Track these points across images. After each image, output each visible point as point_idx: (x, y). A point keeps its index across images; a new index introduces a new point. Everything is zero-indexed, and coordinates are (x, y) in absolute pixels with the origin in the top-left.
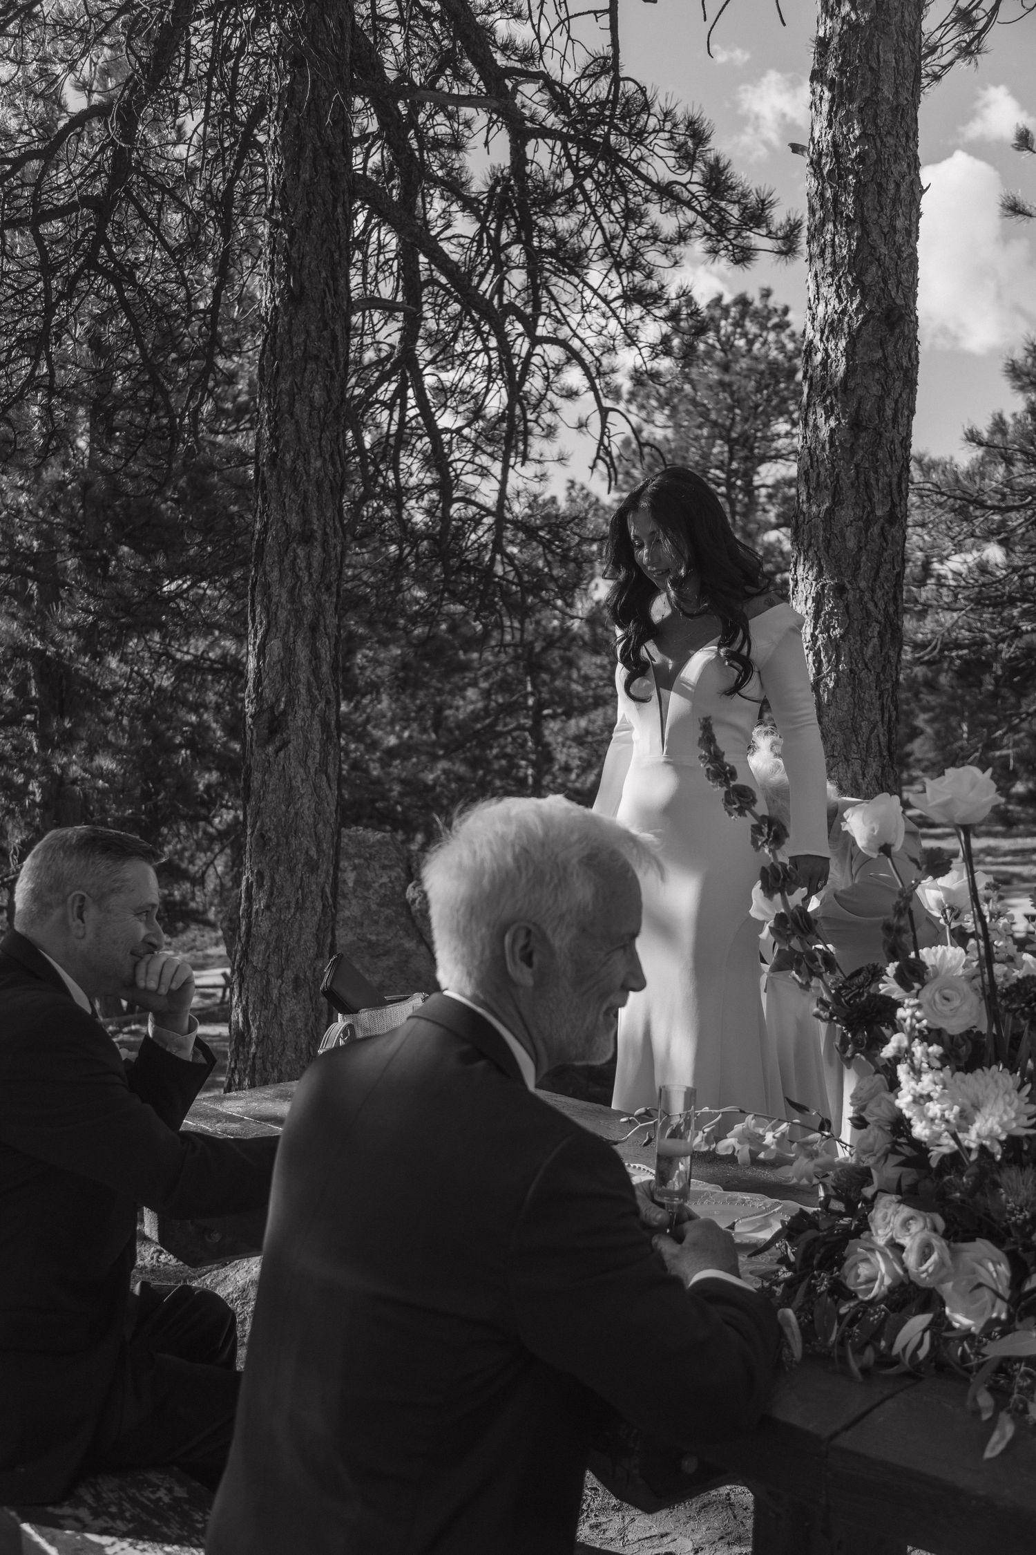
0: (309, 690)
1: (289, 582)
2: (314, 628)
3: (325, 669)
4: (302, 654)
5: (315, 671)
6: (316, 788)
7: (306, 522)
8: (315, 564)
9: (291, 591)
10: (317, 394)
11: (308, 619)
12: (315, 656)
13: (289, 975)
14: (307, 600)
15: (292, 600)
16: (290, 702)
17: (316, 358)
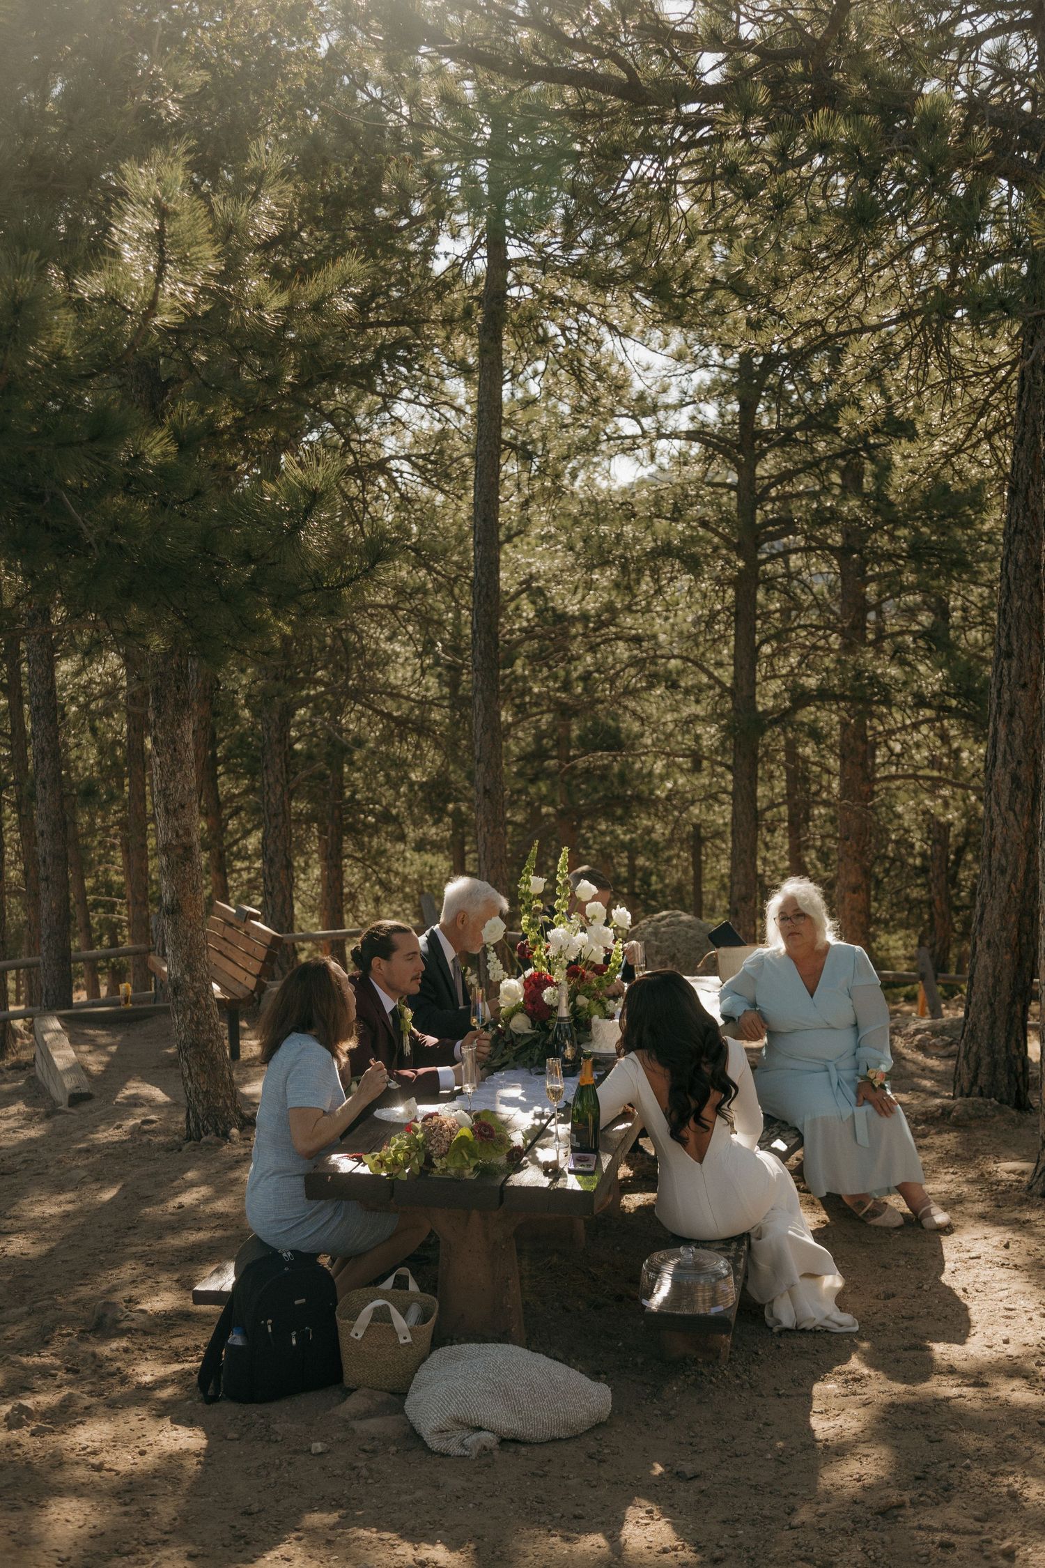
0: (1004, 756)
1: (998, 685)
2: (1011, 714)
3: (1017, 742)
4: (1002, 733)
5: (1009, 744)
6: (1005, 821)
7: (1010, 643)
8: (1013, 672)
9: (999, 691)
10: (1021, 556)
11: (1006, 709)
12: (1011, 732)
13: (984, 939)
14: (1006, 696)
15: (999, 697)
16: (994, 765)
17: (1022, 531)
